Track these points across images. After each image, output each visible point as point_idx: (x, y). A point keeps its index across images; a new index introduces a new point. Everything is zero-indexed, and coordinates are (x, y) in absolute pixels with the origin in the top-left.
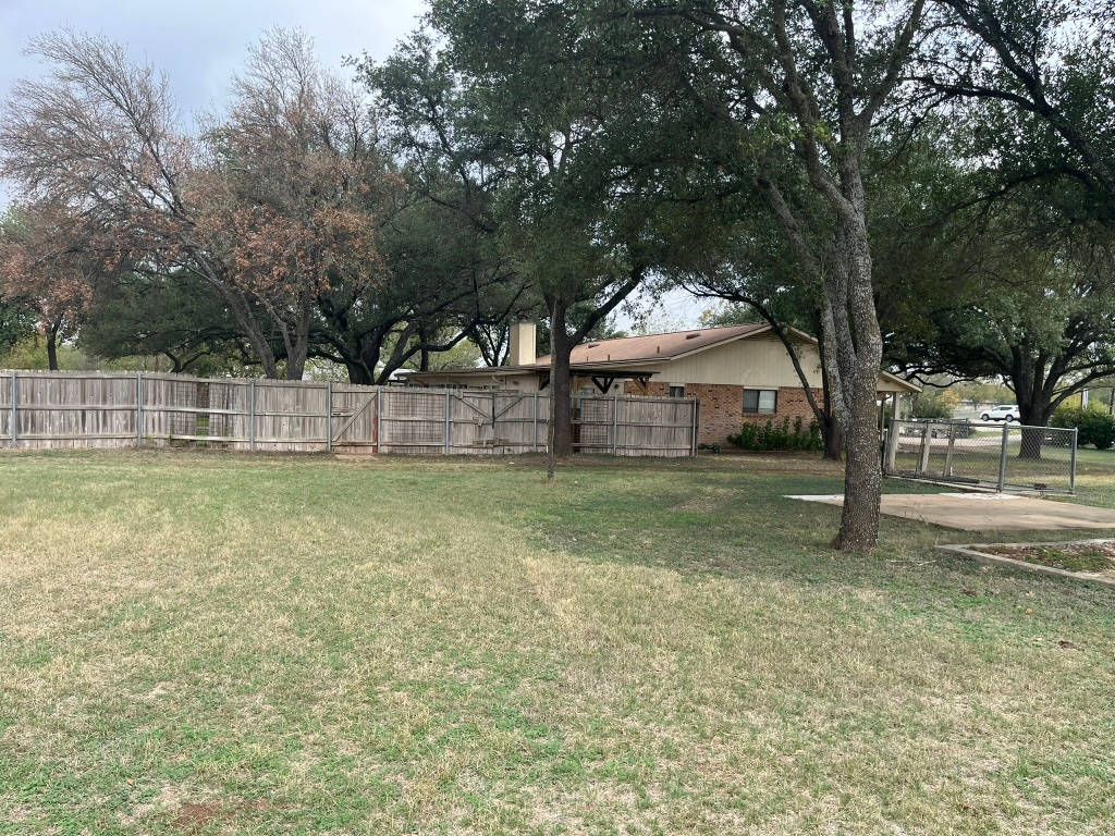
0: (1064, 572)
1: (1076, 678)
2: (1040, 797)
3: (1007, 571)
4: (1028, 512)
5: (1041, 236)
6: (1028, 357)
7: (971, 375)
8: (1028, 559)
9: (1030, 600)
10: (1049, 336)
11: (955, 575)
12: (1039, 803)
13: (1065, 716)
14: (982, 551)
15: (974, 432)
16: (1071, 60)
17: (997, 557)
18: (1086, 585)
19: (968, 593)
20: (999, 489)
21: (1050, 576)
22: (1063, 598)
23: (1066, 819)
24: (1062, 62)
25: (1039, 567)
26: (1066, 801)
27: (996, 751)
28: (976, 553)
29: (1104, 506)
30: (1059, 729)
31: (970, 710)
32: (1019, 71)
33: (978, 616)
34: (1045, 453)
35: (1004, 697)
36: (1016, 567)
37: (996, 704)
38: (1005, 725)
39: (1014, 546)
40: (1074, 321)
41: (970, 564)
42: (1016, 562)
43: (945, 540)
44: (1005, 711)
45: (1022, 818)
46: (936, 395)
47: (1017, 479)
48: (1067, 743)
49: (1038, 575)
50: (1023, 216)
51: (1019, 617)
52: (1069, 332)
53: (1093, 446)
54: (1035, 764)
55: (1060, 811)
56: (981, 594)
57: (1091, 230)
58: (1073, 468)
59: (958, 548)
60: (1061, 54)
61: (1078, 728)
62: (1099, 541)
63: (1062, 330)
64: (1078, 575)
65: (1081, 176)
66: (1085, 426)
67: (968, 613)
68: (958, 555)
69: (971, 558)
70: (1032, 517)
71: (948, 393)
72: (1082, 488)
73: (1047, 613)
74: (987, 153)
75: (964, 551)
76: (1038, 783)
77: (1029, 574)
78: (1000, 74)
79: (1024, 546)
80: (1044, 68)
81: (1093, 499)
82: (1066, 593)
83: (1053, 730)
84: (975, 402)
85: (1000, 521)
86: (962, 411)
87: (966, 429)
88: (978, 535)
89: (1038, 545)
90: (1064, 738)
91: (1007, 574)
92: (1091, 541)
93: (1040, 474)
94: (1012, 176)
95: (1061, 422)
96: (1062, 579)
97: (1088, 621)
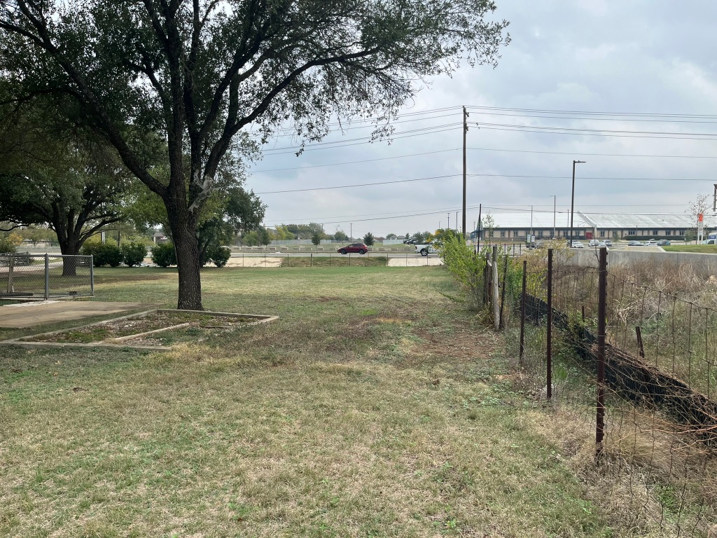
0: (81, 345)
1: (82, 408)
2: (48, 491)
3: (43, 351)
4: (63, 310)
5: (57, 131)
6: (62, 210)
7: (27, 222)
8: (59, 341)
9: (57, 366)
10: (74, 198)
11: (8, 360)
12: (48, 496)
13: (71, 434)
14: (28, 340)
15: (33, 261)
16: (66, 20)
17: (38, 343)
18: (94, 350)
19: (16, 371)
20: (46, 298)
21: (72, 349)
22: (78, 361)
23: (64, 500)
24: (60, 20)
25: (65, 344)
26: (65, 488)
27: (22, 472)
28: (24, 343)
29: (111, 301)
30: (66, 443)
31: (8, 450)
32: (32, 18)
33: (22, 385)
34: (79, 272)
35: (32, 435)
36: (51, 347)
37: (25, 442)
38: (31, 452)
39: (51, 333)
40: (89, 189)
41: (19, 351)
42: (50, 344)
43: (4, 337)
44: (32, 444)
45: (36, 510)
46: (5, 237)
47: (60, 290)
48: (70, 451)
49: (63, 350)
50: (44, 116)
51: (48, 381)
52: (86, 195)
53: (109, 265)
54: (48, 471)
55: (61, 495)
56: (25, 369)
57: (88, 131)
58: (92, 280)
59: (11, 342)
60: (60, 14)
61: (78, 440)
62: (104, 322)
63: (81, 194)
64: (90, 345)
65: (77, 96)
66: (103, 254)
67: (14, 385)
68: (11, 346)
69: (20, 347)
70: (66, 313)
71: (13, 235)
72: (99, 292)
73: (68, 372)
74: (15, 69)
75: (15, 343)
76: (50, 484)
77: (58, 350)
78: (19, 17)
79: (57, 332)
80: (49, 20)
81: (104, 297)
82: (81, 357)
83: (61, 446)
84: (34, 241)
85: (44, 318)
86: (24, 247)
87: (27, 260)
88: (28, 330)
89: (66, 330)
90: (68, 449)
91: (44, 353)
92: (100, 323)
93: (75, 285)
94: (33, 88)
95: (88, 251)
96: (79, 349)
97: (92, 372)
